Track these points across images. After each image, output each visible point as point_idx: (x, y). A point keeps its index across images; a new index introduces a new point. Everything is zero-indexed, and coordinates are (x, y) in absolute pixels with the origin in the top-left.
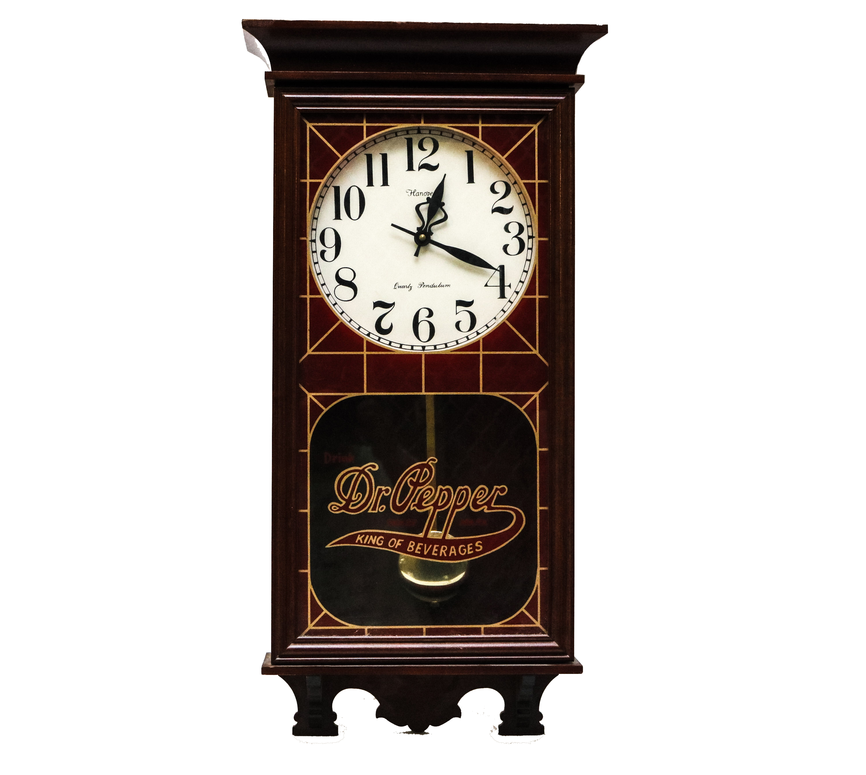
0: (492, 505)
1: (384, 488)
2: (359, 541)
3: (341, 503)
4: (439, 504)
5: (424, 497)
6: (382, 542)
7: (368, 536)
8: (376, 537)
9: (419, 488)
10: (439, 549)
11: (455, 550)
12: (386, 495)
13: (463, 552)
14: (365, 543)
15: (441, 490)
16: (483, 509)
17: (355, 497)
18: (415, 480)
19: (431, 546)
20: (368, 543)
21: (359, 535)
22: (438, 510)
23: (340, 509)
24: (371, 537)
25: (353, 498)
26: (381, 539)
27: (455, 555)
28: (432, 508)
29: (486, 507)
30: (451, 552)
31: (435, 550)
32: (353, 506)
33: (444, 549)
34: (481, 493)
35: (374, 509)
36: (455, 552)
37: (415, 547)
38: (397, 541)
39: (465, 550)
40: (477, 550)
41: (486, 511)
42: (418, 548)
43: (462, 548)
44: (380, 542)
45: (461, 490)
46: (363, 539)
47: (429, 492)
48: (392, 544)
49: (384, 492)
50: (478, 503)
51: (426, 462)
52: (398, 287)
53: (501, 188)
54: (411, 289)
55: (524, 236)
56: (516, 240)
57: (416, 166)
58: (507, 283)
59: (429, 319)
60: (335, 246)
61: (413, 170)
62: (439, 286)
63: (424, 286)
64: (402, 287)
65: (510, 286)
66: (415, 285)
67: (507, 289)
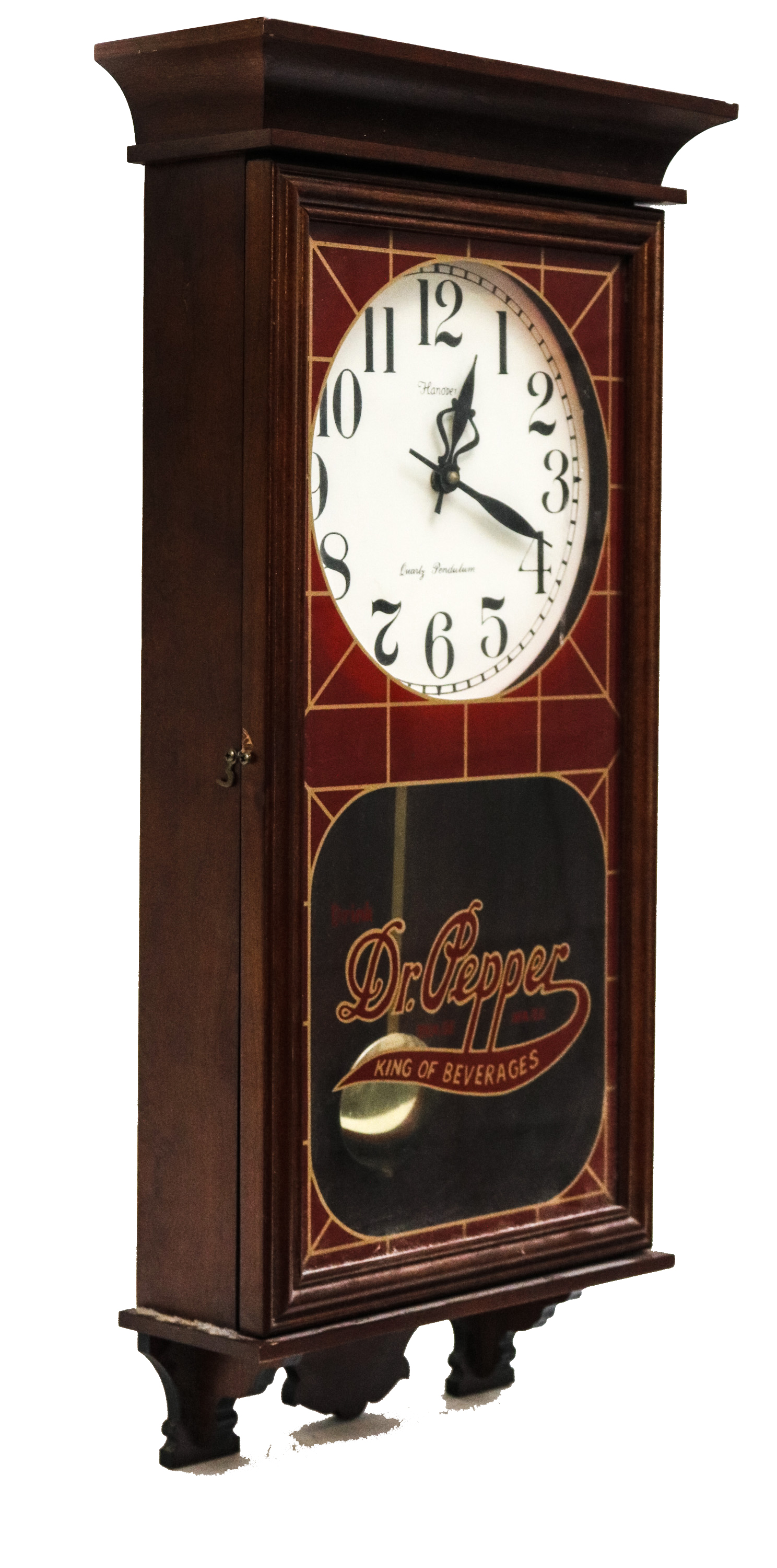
0: (552, 982)
1: (412, 965)
2: (379, 1072)
3: (354, 1001)
4: (485, 988)
5: (466, 976)
6: (410, 1069)
7: (390, 1062)
8: (401, 1061)
9: (458, 960)
10: (483, 1071)
11: (504, 1071)
12: (416, 978)
13: (514, 1072)
14: (386, 1074)
15: (488, 960)
16: (539, 991)
17: (374, 988)
18: (453, 946)
19: (473, 1068)
20: (391, 1074)
21: (379, 1062)
22: (483, 999)
23: (354, 1012)
24: (395, 1061)
25: (372, 991)
26: (409, 1064)
27: (504, 1079)
28: (475, 995)
29: (542, 985)
30: (500, 1075)
31: (479, 1074)
32: (371, 1004)
33: (491, 1070)
34: (538, 961)
35: (399, 1008)
36: (503, 1075)
37: (453, 1073)
38: (430, 1064)
39: (517, 1069)
40: (532, 1067)
41: (543, 993)
42: (458, 1074)
43: (514, 1065)
44: (407, 1071)
45: (512, 957)
46: (384, 1068)
47: (471, 965)
48: (422, 1072)
49: (412, 974)
50: (535, 979)
51: (467, 911)
52: (405, 573)
53: (540, 386)
54: (423, 576)
55: (568, 478)
56: (558, 482)
57: (432, 338)
58: (546, 567)
59: (446, 634)
60: (319, 491)
61: (428, 344)
62: (460, 571)
63: (440, 570)
64: (411, 573)
65: (549, 570)
66: (429, 570)
67: (546, 574)
